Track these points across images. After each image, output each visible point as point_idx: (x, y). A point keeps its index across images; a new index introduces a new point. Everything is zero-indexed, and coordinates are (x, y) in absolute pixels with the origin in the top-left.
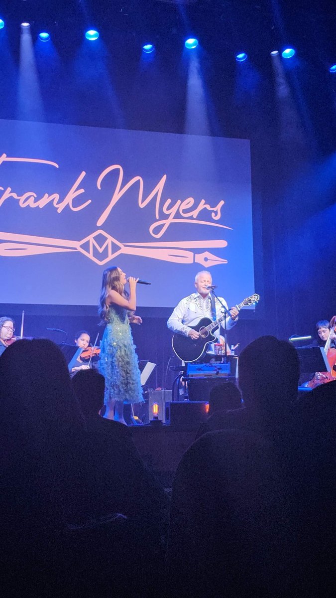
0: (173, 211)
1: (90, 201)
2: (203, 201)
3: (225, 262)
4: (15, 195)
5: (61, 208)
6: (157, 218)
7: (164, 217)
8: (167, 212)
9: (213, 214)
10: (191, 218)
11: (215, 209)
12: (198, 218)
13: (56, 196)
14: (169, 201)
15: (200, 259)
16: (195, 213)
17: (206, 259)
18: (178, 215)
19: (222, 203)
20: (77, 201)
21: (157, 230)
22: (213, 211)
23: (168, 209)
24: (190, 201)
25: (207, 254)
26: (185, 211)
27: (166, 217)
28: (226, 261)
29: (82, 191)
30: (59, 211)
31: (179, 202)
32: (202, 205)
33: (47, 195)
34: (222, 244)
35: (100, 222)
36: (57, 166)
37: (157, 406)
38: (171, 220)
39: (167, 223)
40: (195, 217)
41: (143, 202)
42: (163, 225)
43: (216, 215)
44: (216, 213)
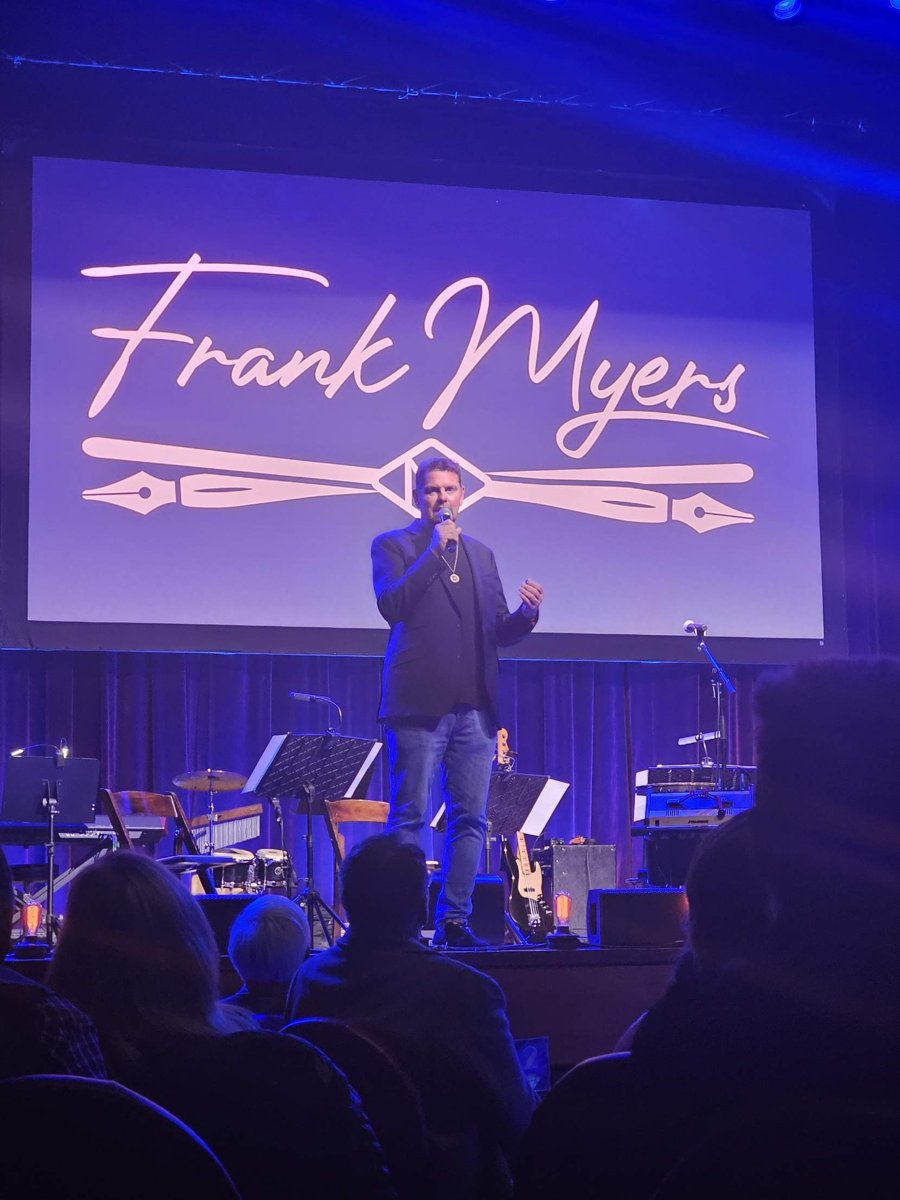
0: (617, 389)
1: (406, 368)
2: (692, 367)
3: (748, 518)
4: (220, 357)
5: (333, 385)
6: (577, 408)
7: (593, 405)
8: (600, 394)
9: (717, 399)
10: (662, 407)
11: (722, 386)
12: (680, 408)
13: (323, 357)
14: (605, 366)
15: (683, 510)
16: (671, 397)
17: (699, 512)
18: (628, 401)
19: (740, 370)
20: (374, 369)
21: (575, 439)
22: (717, 391)
23: (602, 386)
24: (660, 365)
25: (701, 499)
26: (646, 391)
27: (600, 405)
28: (750, 516)
29: (387, 342)
30: (329, 393)
31: (631, 367)
32: (689, 377)
33: (299, 355)
34: (740, 473)
35: (431, 421)
36: (325, 283)
37: (565, 899)
38: (610, 413)
39: (601, 419)
40: (670, 405)
41: (538, 368)
42: (592, 425)
43: (724, 401)
44: (725, 396)
